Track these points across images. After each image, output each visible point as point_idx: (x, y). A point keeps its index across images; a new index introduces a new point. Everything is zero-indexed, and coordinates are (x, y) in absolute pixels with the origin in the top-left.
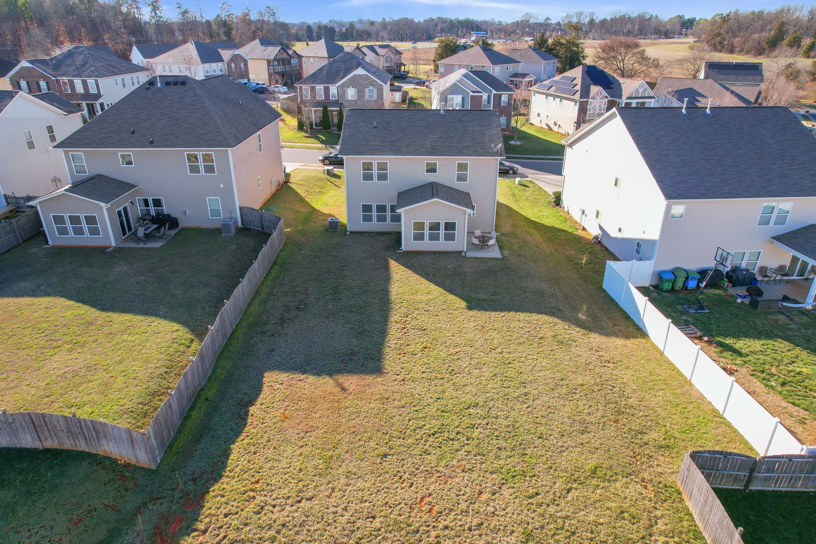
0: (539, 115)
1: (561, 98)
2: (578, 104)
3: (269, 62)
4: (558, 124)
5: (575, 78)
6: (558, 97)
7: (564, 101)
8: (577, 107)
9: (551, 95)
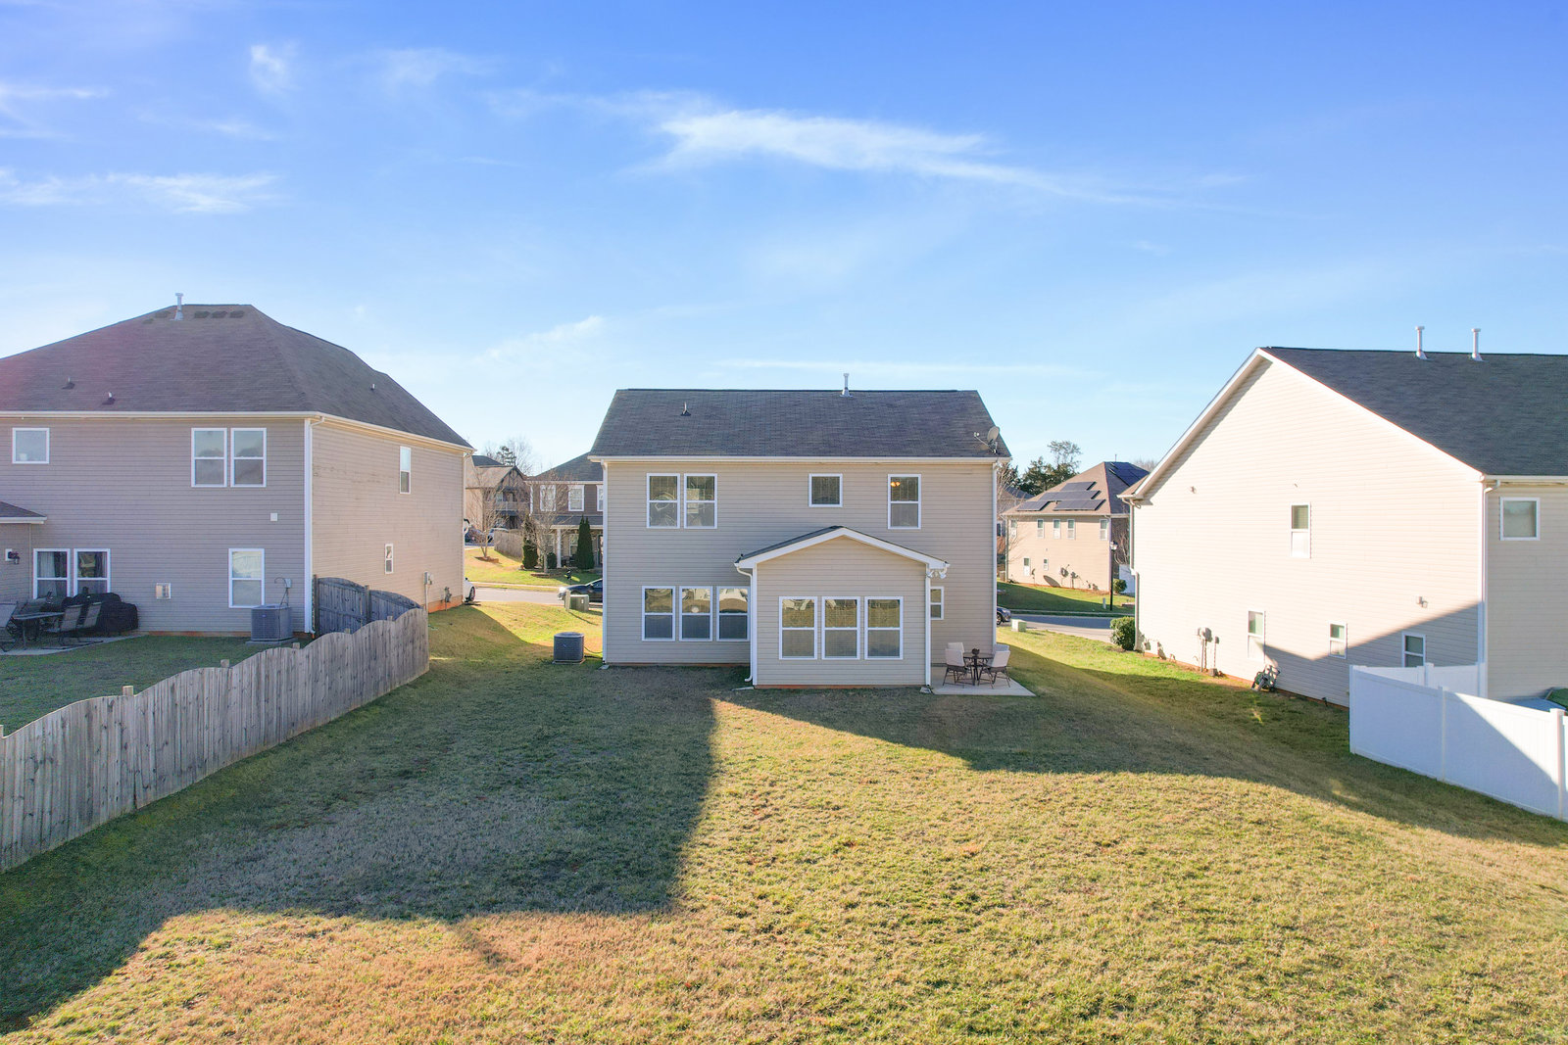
0: (1026, 562)
1: (1071, 520)
2: (1108, 525)
3: (487, 492)
4: (1070, 572)
5: (1094, 483)
6: (1063, 518)
7: (1079, 526)
8: (1107, 532)
9: (1048, 518)
